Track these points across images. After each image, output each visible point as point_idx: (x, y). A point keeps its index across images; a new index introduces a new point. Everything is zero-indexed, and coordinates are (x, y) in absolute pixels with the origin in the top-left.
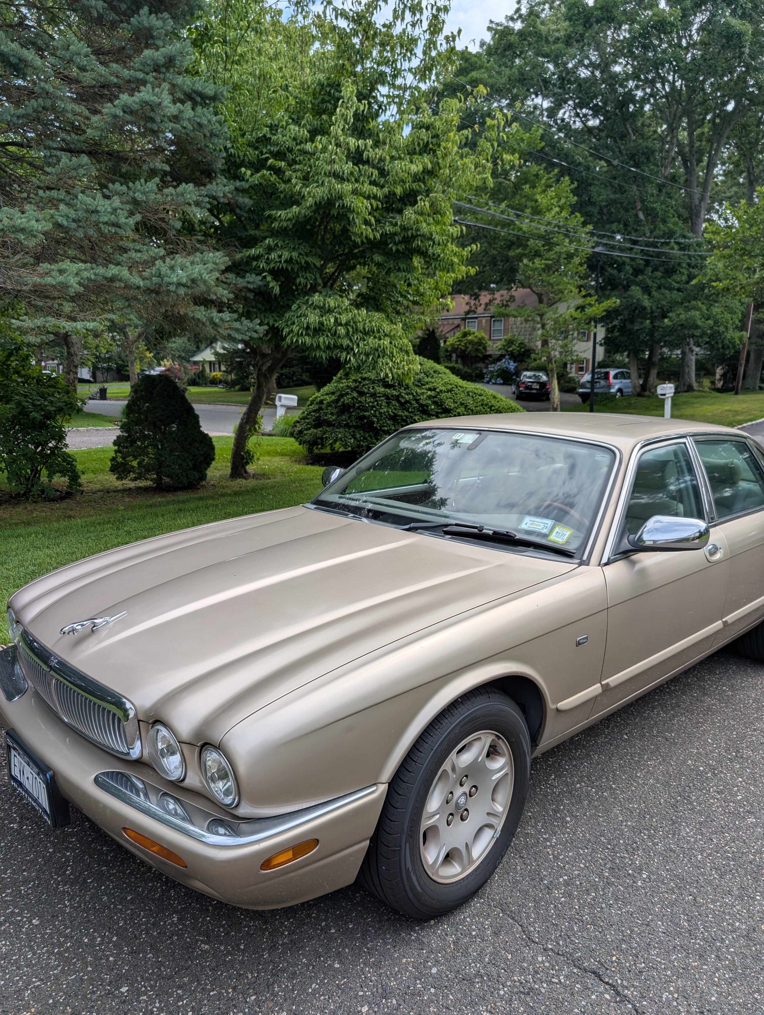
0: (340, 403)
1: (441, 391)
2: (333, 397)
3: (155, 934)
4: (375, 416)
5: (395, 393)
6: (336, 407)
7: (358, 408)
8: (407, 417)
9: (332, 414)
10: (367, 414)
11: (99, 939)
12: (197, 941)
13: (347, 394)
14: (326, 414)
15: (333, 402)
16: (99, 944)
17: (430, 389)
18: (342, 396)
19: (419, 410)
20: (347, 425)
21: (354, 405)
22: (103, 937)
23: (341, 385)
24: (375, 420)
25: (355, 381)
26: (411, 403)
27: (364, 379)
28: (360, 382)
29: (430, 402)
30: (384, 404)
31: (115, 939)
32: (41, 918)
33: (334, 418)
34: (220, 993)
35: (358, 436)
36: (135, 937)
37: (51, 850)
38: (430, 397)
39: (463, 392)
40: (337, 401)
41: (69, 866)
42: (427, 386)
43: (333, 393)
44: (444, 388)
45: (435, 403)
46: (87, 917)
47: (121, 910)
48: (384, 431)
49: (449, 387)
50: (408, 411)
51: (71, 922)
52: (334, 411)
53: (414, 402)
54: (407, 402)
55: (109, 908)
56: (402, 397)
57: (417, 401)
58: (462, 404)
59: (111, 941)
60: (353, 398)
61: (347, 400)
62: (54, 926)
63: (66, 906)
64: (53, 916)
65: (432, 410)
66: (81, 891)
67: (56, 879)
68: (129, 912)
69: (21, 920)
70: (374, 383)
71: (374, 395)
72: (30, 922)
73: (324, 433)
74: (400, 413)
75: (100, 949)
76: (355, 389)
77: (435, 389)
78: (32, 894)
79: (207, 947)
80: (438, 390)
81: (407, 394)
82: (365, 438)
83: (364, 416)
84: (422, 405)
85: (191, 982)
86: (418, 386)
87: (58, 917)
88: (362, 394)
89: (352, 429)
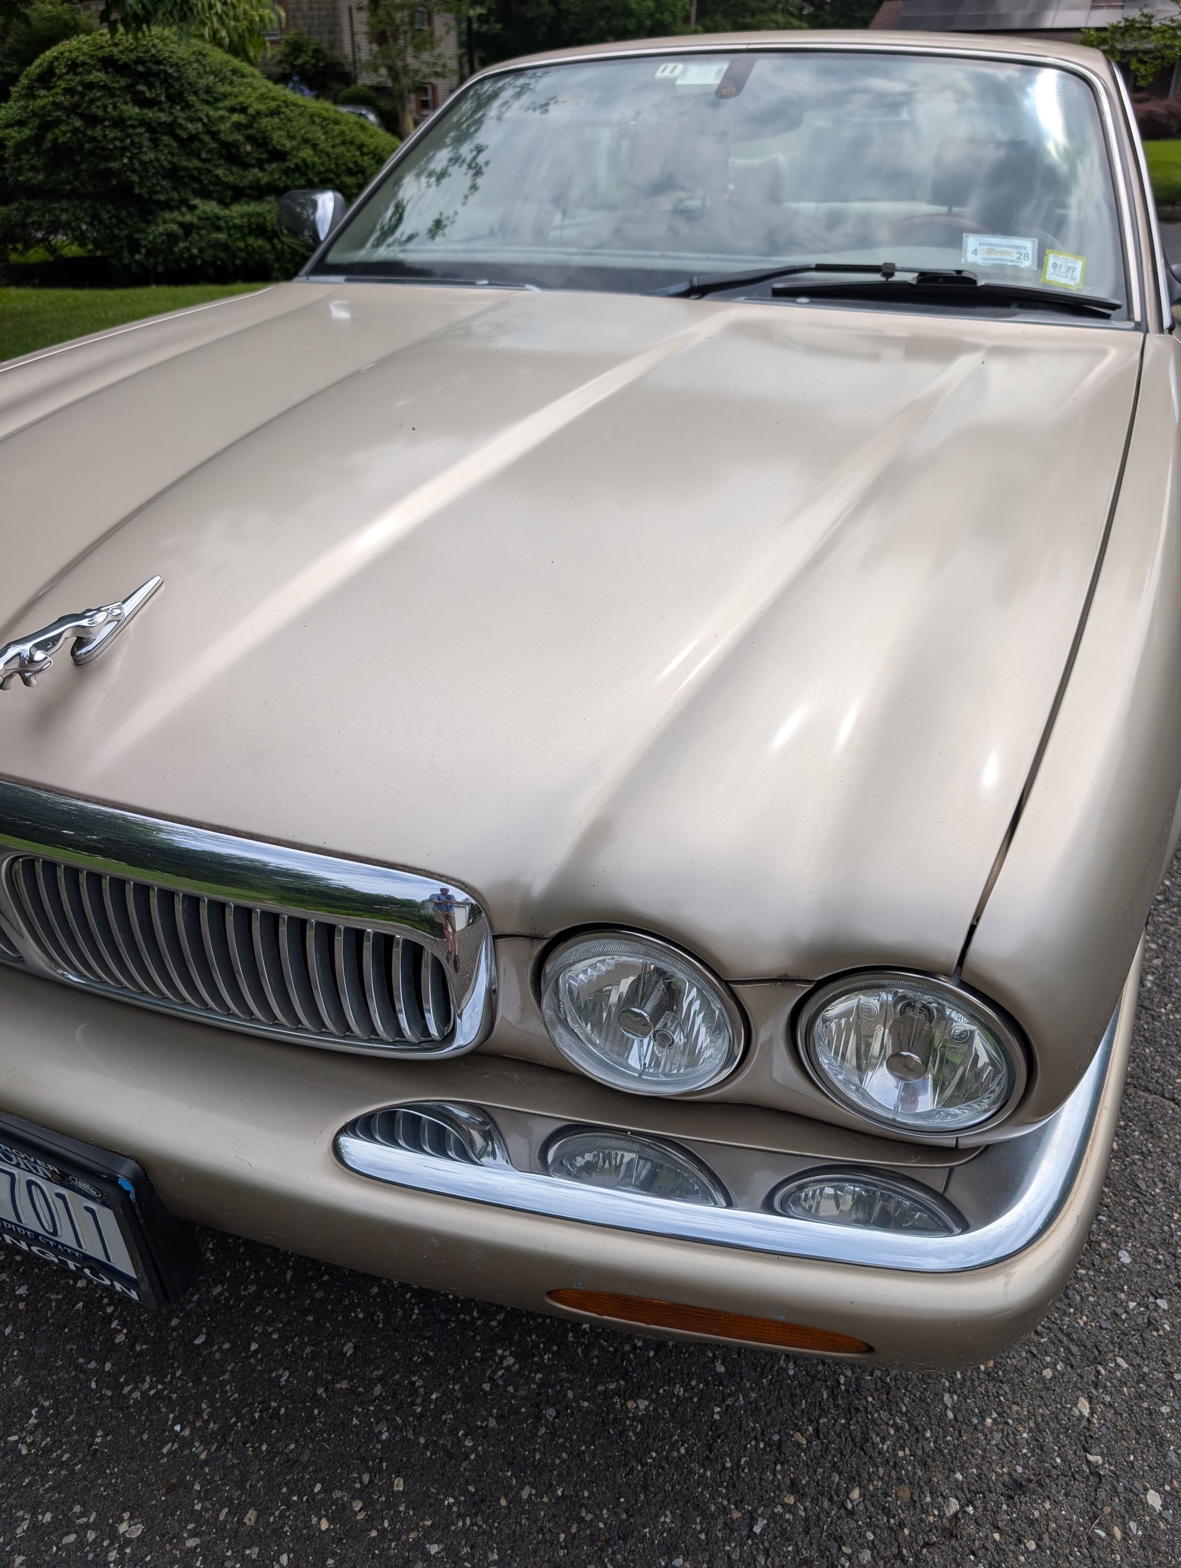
0: (47, 145)
1: (258, 113)
2: (27, 132)
3: (492, 1423)
4: (134, 171)
5: (164, 117)
6: (39, 154)
7: (92, 153)
8: (198, 169)
9: (33, 168)
10: (114, 165)
11: (357, 1505)
12: (607, 1396)
13: (58, 121)
14: (19, 171)
15: (28, 140)
16: (370, 1519)
17: (232, 110)
18: (46, 127)
19: (221, 156)
20: (73, 194)
21: (81, 147)
22: (362, 1493)
23: (40, 102)
24: (135, 178)
25: (69, 91)
26: (201, 141)
27: (90, 86)
28: (82, 95)
29: (240, 137)
30: (146, 143)
31: (399, 1485)
32: (137, 1510)
33: (41, 177)
34: (773, 1518)
35: (105, 216)
36: (448, 1453)
37: (22, 1291)
38: (237, 126)
39: (301, 114)
40: (37, 139)
41: (110, 1318)
42: (227, 103)
43: (21, 123)
44: (262, 107)
45: (250, 139)
46: (273, 1453)
47: (351, 1391)
48: (158, 202)
49: (273, 104)
50: (198, 157)
51: (240, 1485)
52: (38, 162)
53: (207, 138)
54: (193, 138)
55: (316, 1398)
56: (180, 126)
57: (214, 135)
58: (306, 141)
59: (394, 1500)
60: (75, 131)
61: (62, 134)
62: (197, 1517)
63: (186, 1443)
64: (171, 1490)
65: (248, 154)
66: (197, 1380)
67: (99, 1373)
68: (378, 1390)
69: (81, 1542)
70: (113, 96)
71: (120, 123)
72: (114, 1536)
73: (27, 214)
74: (184, 163)
75: (382, 1532)
76: (72, 110)
77: (243, 110)
78: (57, 1444)
79: (643, 1404)
80: (251, 111)
81: (191, 120)
82: (121, 221)
83: (110, 171)
84: (225, 145)
85: (685, 1521)
86: (207, 102)
87: (189, 1487)
88: (92, 120)
89: (87, 204)
